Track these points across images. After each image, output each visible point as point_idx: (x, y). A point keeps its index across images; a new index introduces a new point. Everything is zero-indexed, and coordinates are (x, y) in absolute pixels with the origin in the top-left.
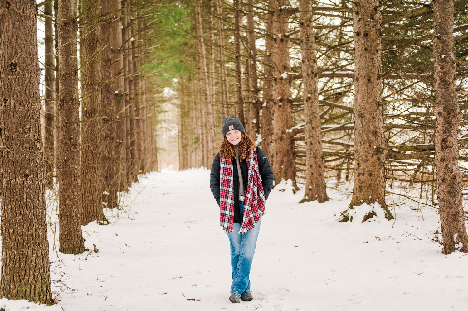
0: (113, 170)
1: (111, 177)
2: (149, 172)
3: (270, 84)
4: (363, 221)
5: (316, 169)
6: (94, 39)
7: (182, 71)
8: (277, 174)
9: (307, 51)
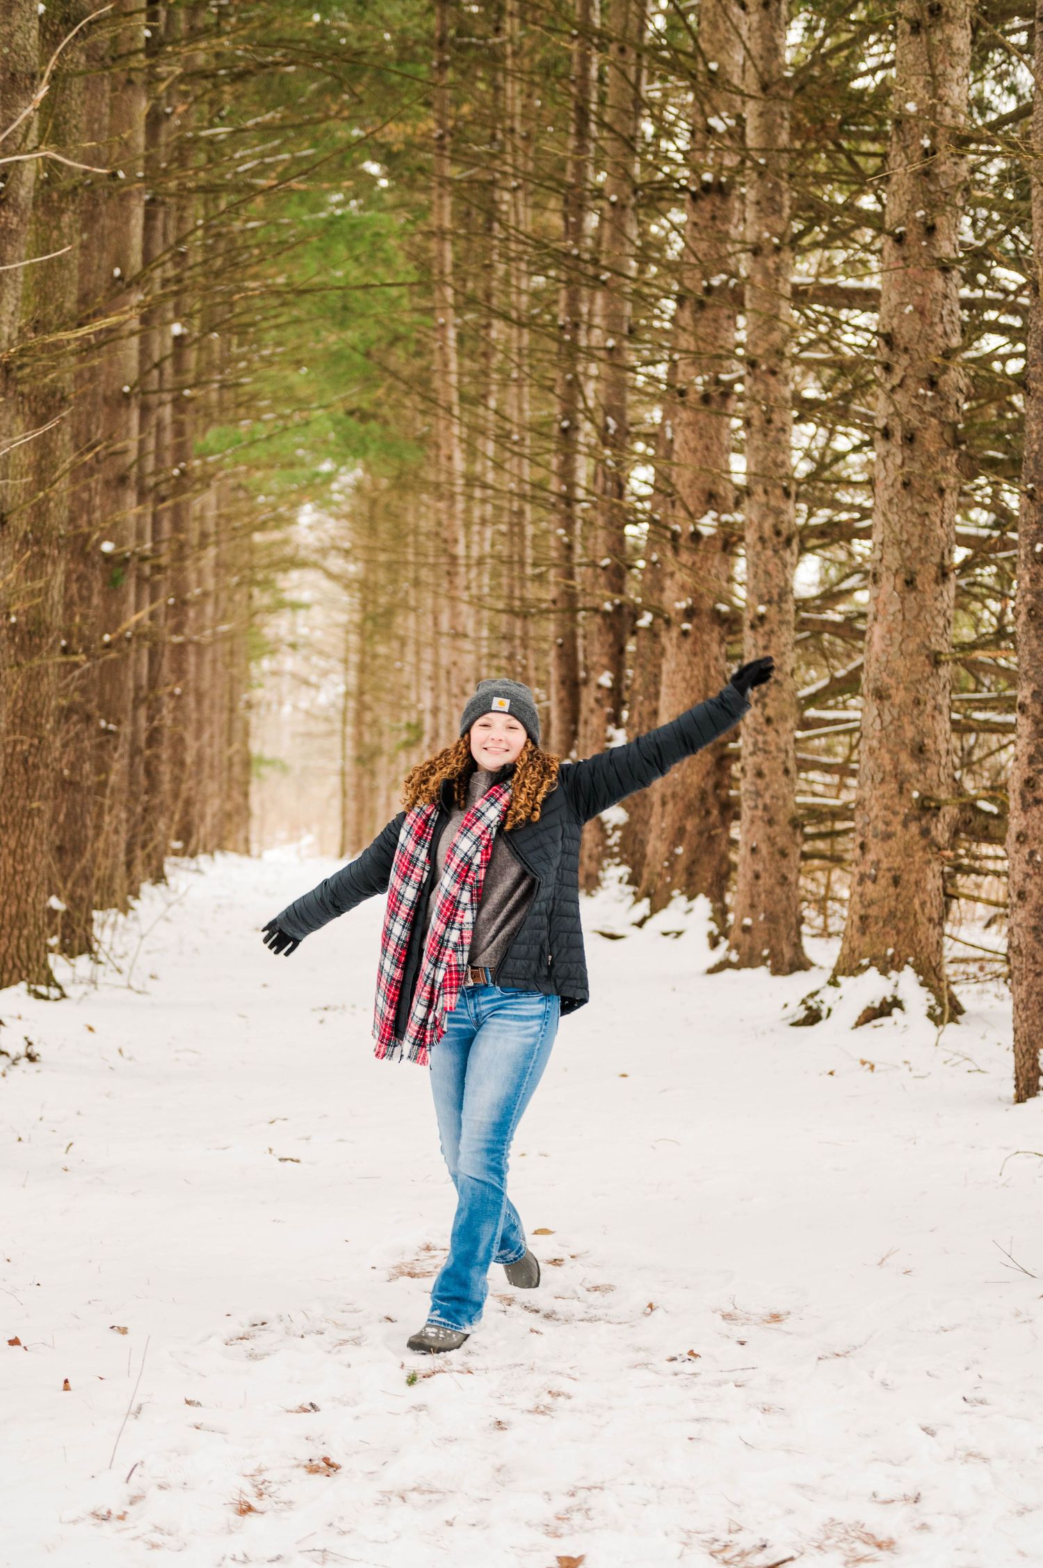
0: (84, 826)
1: (78, 850)
2: (212, 854)
4: (859, 1024)
5: (772, 859)
6: (53, 394)
8: (660, 875)
9: (765, 458)
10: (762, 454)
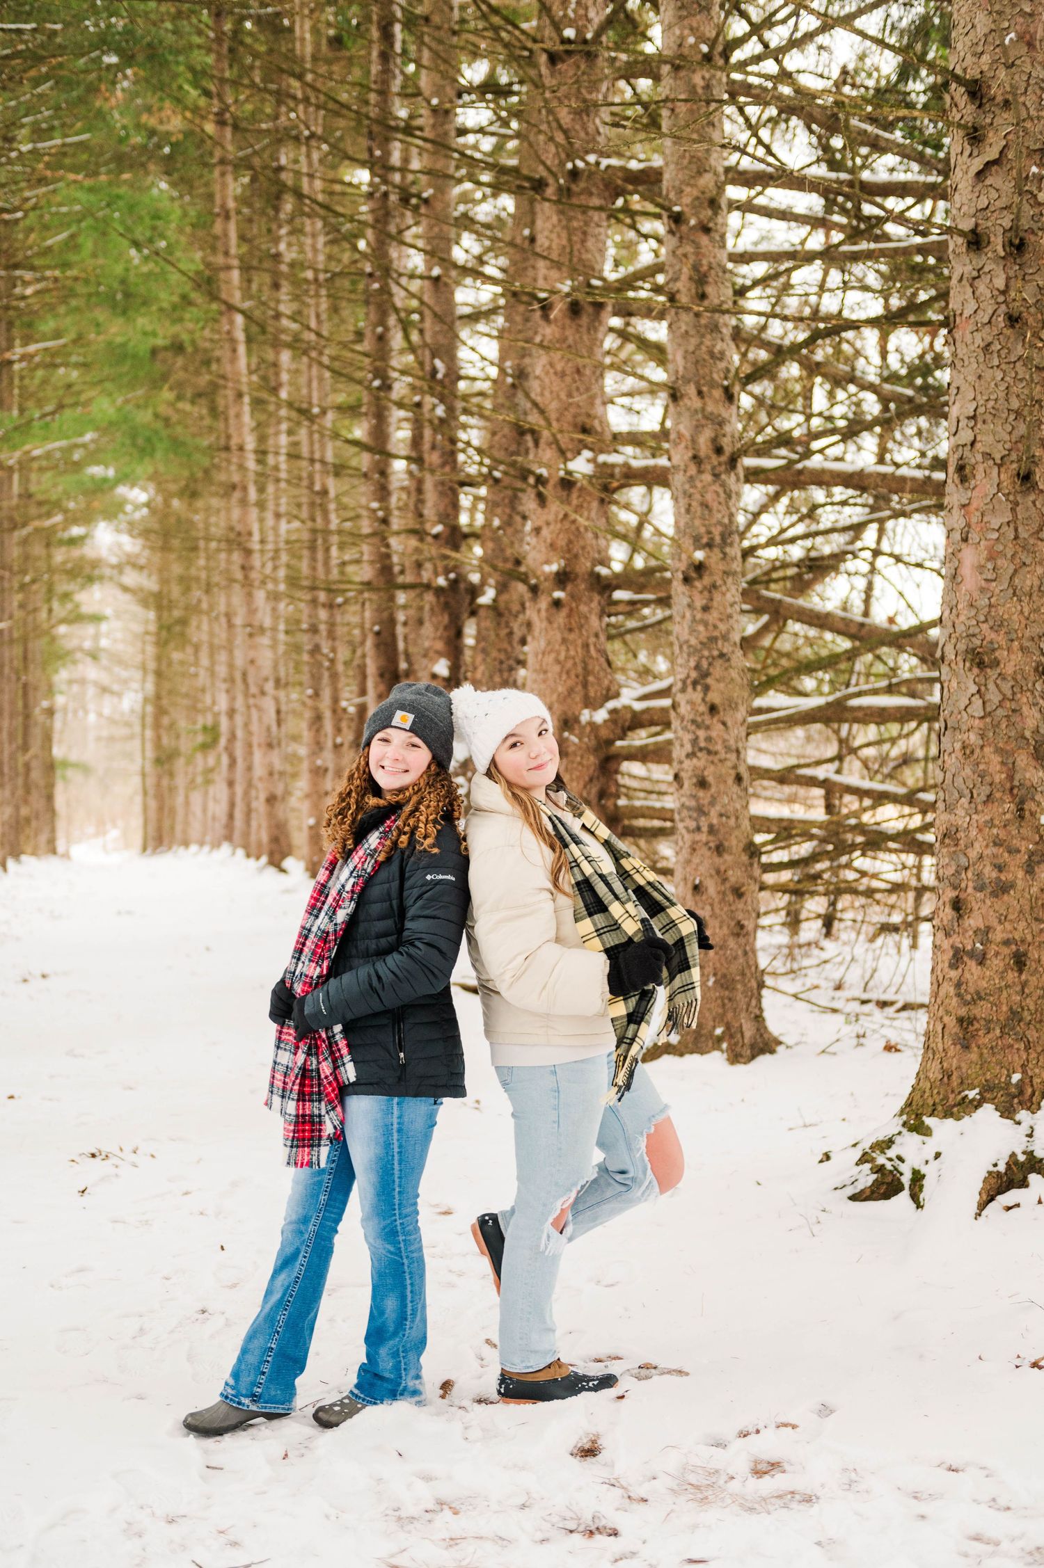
3: (513, 508)
4: (982, 1206)
5: (723, 900)
7: (159, 455)
9: (698, 346)
10: (694, 341)
